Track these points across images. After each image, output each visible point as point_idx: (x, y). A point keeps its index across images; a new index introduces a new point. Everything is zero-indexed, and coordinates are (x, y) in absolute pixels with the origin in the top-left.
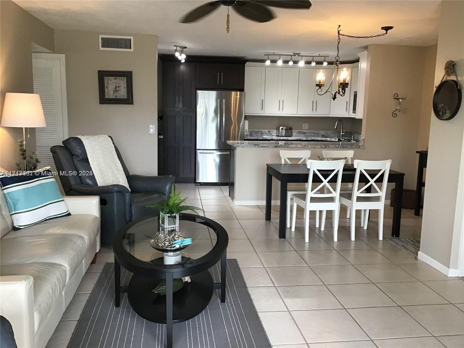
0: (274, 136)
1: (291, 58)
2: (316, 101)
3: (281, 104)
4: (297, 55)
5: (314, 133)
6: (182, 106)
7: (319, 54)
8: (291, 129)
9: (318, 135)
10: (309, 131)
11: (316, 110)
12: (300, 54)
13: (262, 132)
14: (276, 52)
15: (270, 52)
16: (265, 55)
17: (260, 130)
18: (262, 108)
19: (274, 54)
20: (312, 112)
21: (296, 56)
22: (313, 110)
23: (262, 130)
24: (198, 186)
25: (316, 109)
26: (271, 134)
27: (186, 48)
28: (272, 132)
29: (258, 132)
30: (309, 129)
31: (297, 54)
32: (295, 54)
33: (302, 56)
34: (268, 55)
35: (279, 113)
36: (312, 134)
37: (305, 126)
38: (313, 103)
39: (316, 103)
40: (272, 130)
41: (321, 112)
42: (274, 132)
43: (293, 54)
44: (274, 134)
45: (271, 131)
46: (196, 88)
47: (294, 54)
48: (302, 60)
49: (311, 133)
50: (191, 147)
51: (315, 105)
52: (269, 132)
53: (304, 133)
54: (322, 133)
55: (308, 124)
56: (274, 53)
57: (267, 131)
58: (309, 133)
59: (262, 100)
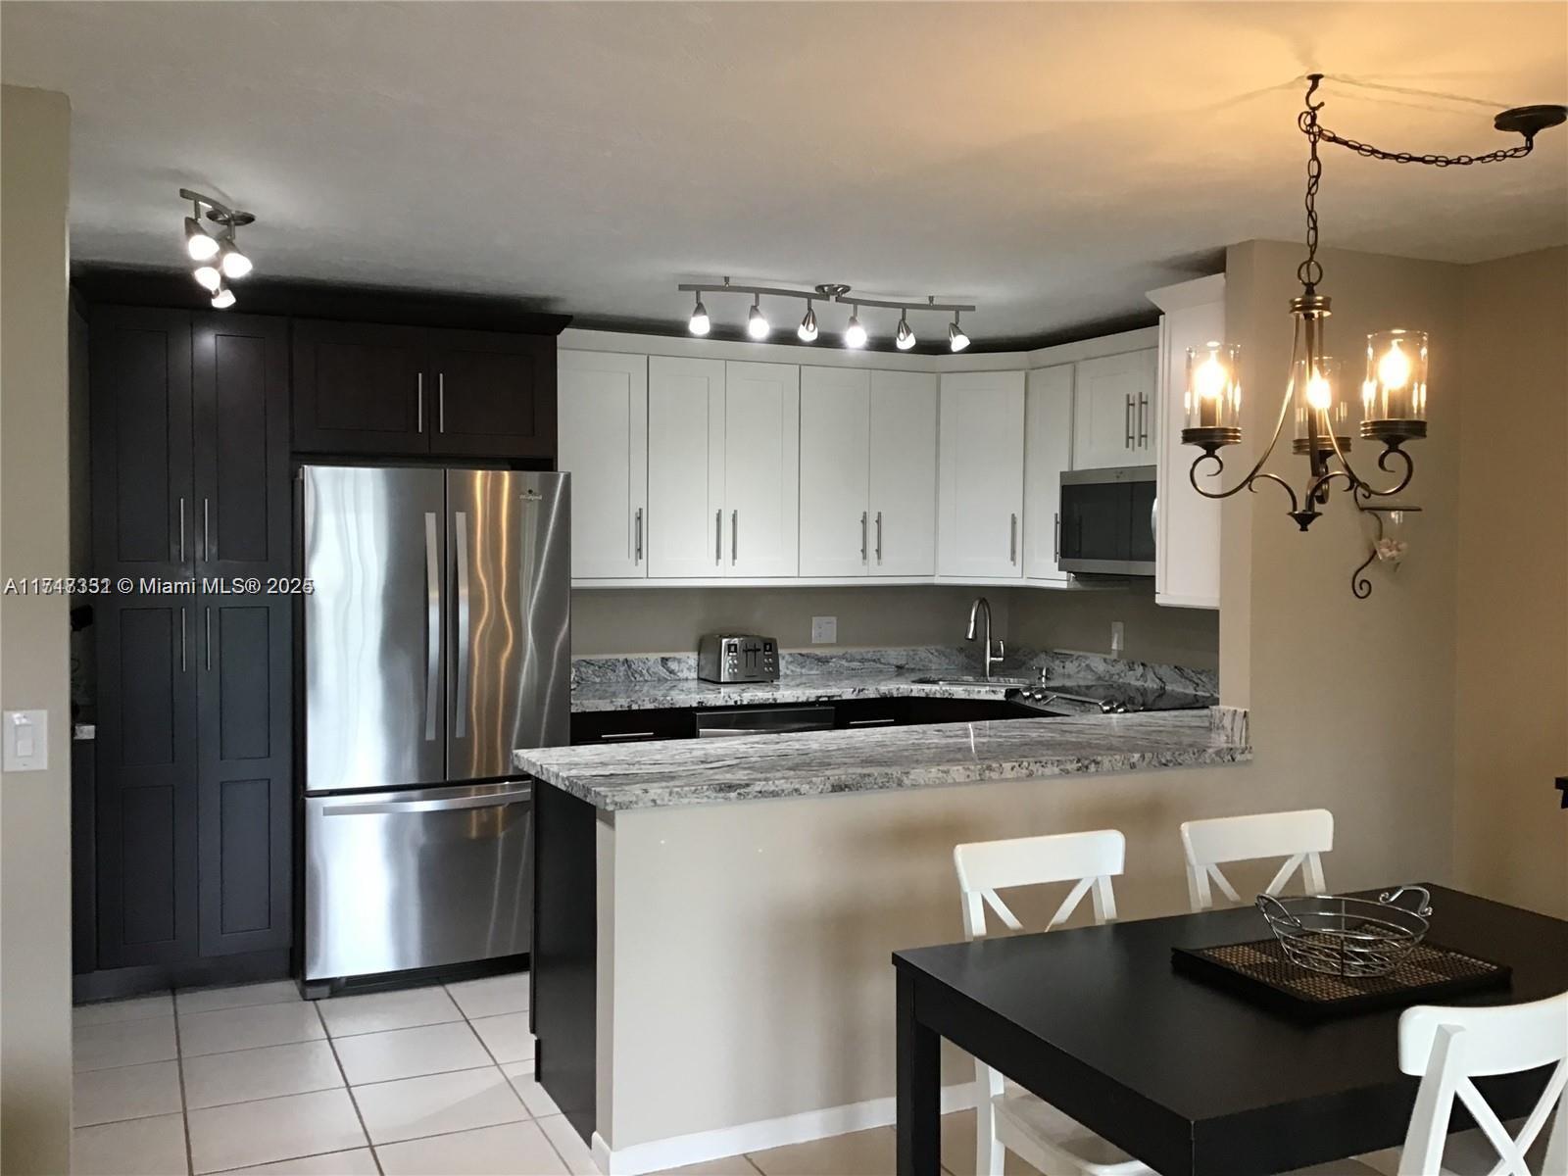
0: (687, 679)
1: (810, 309)
2: (880, 514)
3: (726, 530)
4: (833, 298)
5: (862, 660)
6: (214, 550)
7: (931, 299)
8: (770, 646)
9: (879, 665)
10: (840, 651)
11: (879, 557)
12: (847, 289)
13: (629, 667)
14: (742, 273)
15: (705, 276)
16: (682, 288)
17: (621, 657)
18: (639, 550)
19: (726, 286)
20: (864, 564)
21: (828, 299)
22: (865, 558)
23: (630, 657)
24: (314, 1000)
25: (878, 551)
26: (672, 672)
27: (248, 219)
28: (679, 661)
29: (612, 666)
30: (839, 644)
31: (833, 290)
32: (823, 292)
33: (855, 302)
34: (699, 289)
35: (718, 571)
36: (855, 664)
37: (824, 629)
38: (864, 522)
39: (878, 522)
40: (677, 655)
41: (899, 567)
42: (687, 663)
43: (812, 290)
44: (685, 674)
45: (675, 659)
46: (294, 454)
47: (820, 288)
48: (853, 321)
49: (850, 661)
50: (269, 780)
51: (872, 531)
52: (664, 660)
53: (823, 661)
54: (895, 655)
55: (834, 619)
56: (727, 279)
57: (654, 657)
58: (843, 657)
59: (634, 511)
